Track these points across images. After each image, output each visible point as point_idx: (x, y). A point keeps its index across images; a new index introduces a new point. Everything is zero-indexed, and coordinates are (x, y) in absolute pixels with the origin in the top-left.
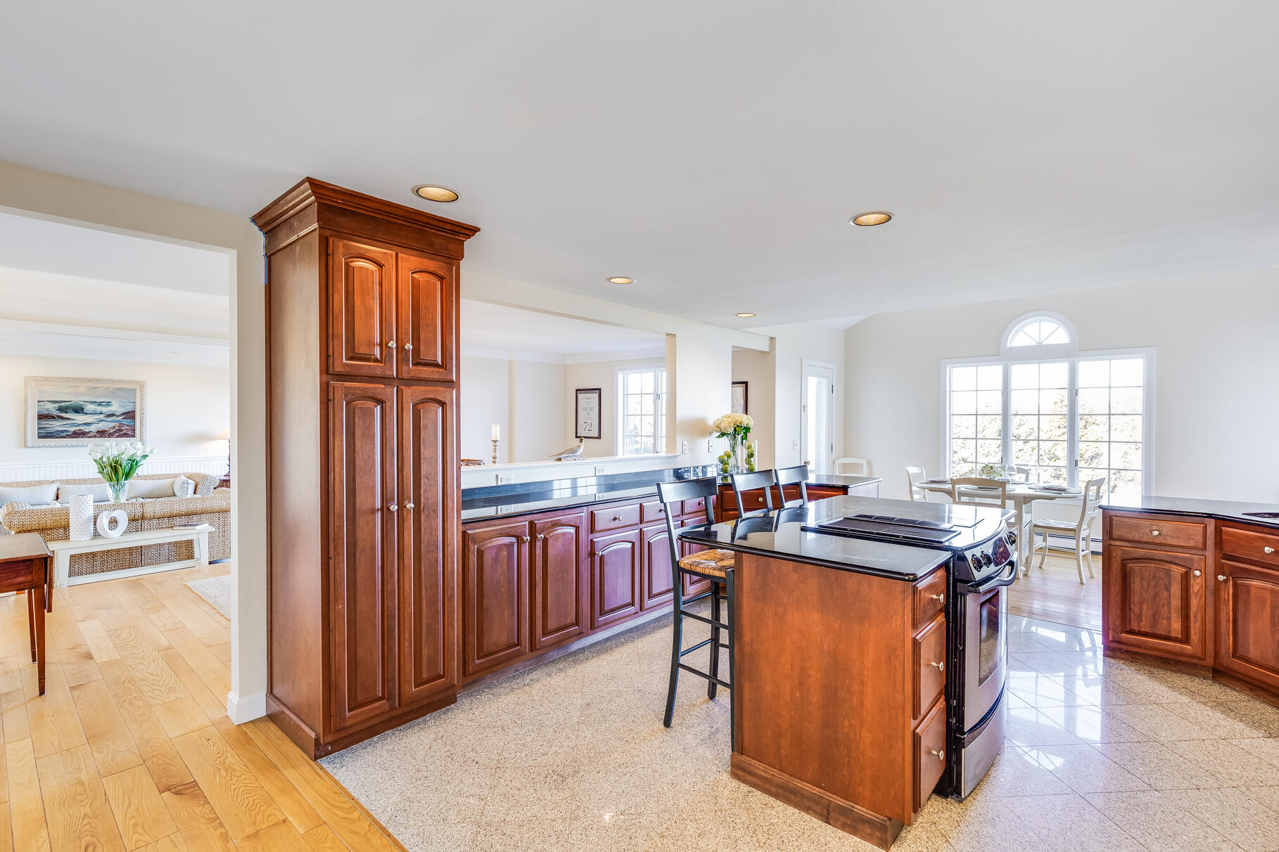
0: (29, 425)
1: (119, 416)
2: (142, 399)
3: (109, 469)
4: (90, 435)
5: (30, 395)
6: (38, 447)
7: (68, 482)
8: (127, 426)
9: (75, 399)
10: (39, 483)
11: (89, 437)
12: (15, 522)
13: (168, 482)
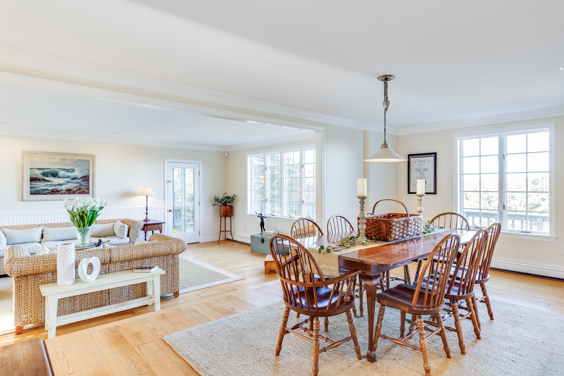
0: (25, 185)
1: (79, 179)
2: (93, 167)
3: (78, 217)
4: (62, 192)
5: (25, 164)
6: (31, 200)
7: (48, 225)
8: (84, 186)
9: (52, 167)
10: (31, 226)
11: (61, 194)
12: (15, 268)
13: (109, 225)
